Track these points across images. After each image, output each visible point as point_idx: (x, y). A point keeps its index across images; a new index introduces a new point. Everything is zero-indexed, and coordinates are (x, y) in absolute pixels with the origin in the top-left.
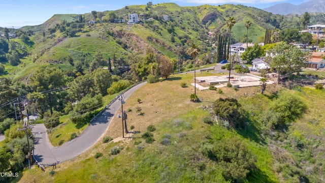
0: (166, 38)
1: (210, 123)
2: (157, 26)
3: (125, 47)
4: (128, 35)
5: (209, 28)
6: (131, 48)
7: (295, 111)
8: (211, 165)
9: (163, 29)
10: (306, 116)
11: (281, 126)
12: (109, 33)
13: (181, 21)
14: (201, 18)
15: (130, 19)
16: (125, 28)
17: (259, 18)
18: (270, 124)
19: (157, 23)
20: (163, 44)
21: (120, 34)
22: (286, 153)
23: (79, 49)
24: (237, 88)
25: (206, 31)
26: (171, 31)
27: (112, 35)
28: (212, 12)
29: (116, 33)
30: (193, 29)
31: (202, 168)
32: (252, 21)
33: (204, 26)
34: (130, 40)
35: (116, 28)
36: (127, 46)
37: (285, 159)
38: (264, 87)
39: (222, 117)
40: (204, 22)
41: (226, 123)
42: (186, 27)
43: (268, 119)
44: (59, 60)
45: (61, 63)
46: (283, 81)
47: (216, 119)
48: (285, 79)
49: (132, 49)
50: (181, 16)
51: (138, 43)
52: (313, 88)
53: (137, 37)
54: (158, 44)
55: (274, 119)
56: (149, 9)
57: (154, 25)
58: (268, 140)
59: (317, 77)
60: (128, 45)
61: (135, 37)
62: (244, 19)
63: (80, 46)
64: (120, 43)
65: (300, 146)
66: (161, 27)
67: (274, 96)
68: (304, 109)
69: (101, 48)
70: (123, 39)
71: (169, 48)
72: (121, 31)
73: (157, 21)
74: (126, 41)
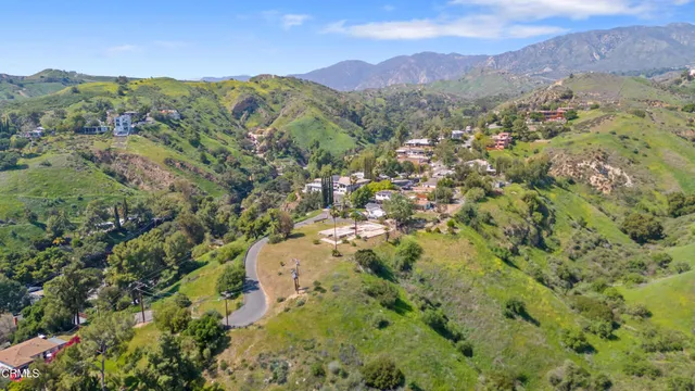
0: (191, 156)
1: (359, 271)
2: (169, 136)
3: (123, 180)
4: (124, 157)
5: (248, 125)
6: (135, 181)
7: (414, 254)
8: (372, 300)
9: (180, 139)
10: (423, 256)
11: (406, 267)
12: (84, 156)
13: (199, 116)
14: (230, 107)
15: (118, 125)
16: (113, 144)
17: (330, 109)
18: (398, 266)
19: (164, 128)
20: (196, 170)
21: (108, 157)
22: (412, 287)
23: (38, 192)
24: (366, 239)
25: (244, 132)
26: (195, 143)
27: (91, 158)
28: (248, 96)
29: (98, 155)
30: (224, 132)
31: (367, 302)
32: (320, 115)
33: (238, 122)
34: (130, 166)
35: (97, 145)
36: (125, 177)
37: (414, 291)
38: (388, 235)
39: (365, 266)
40: (237, 114)
41: (369, 270)
42: (211, 129)
43: (397, 263)
44: (7, 219)
45: (12, 224)
46: (400, 227)
47: (361, 268)
48: (401, 226)
49: (138, 183)
50: (195, 107)
51: (146, 172)
52: (424, 231)
53: (144, 161)
54: (187, 171)
55: (401, 262)
56: (125, 92)
57: (161, 132)
58: (399, 280)
59: (425, 221)
60: (128, 177)
61: (139, 162)
62: (308, 112)
63: (38, 187)
64: (112, 174)
65: (422, 280)
66: (175, 135)
67: (396, 242)
68: (420, 251)
69: (82, 186)
70: (116, 166)
71: (207, 177)
72: (109, 150)
73: (164, 125)
74: (121, 169)
